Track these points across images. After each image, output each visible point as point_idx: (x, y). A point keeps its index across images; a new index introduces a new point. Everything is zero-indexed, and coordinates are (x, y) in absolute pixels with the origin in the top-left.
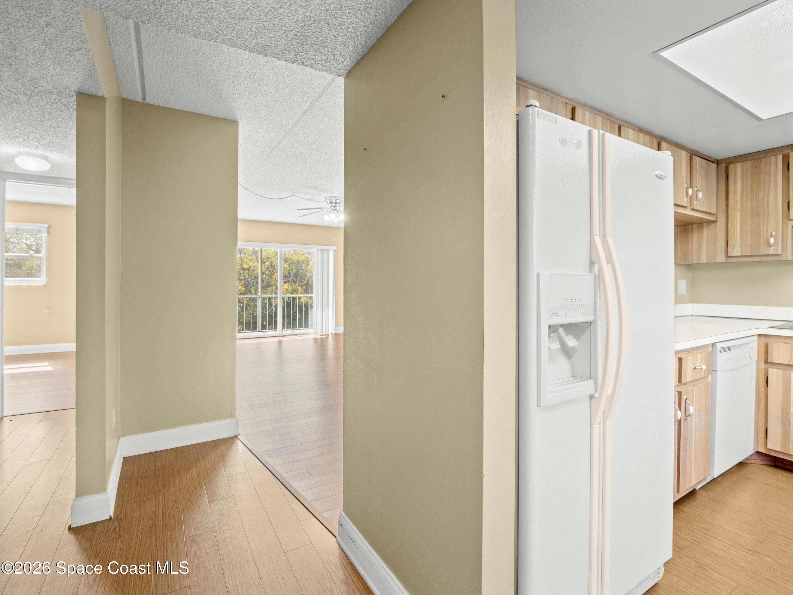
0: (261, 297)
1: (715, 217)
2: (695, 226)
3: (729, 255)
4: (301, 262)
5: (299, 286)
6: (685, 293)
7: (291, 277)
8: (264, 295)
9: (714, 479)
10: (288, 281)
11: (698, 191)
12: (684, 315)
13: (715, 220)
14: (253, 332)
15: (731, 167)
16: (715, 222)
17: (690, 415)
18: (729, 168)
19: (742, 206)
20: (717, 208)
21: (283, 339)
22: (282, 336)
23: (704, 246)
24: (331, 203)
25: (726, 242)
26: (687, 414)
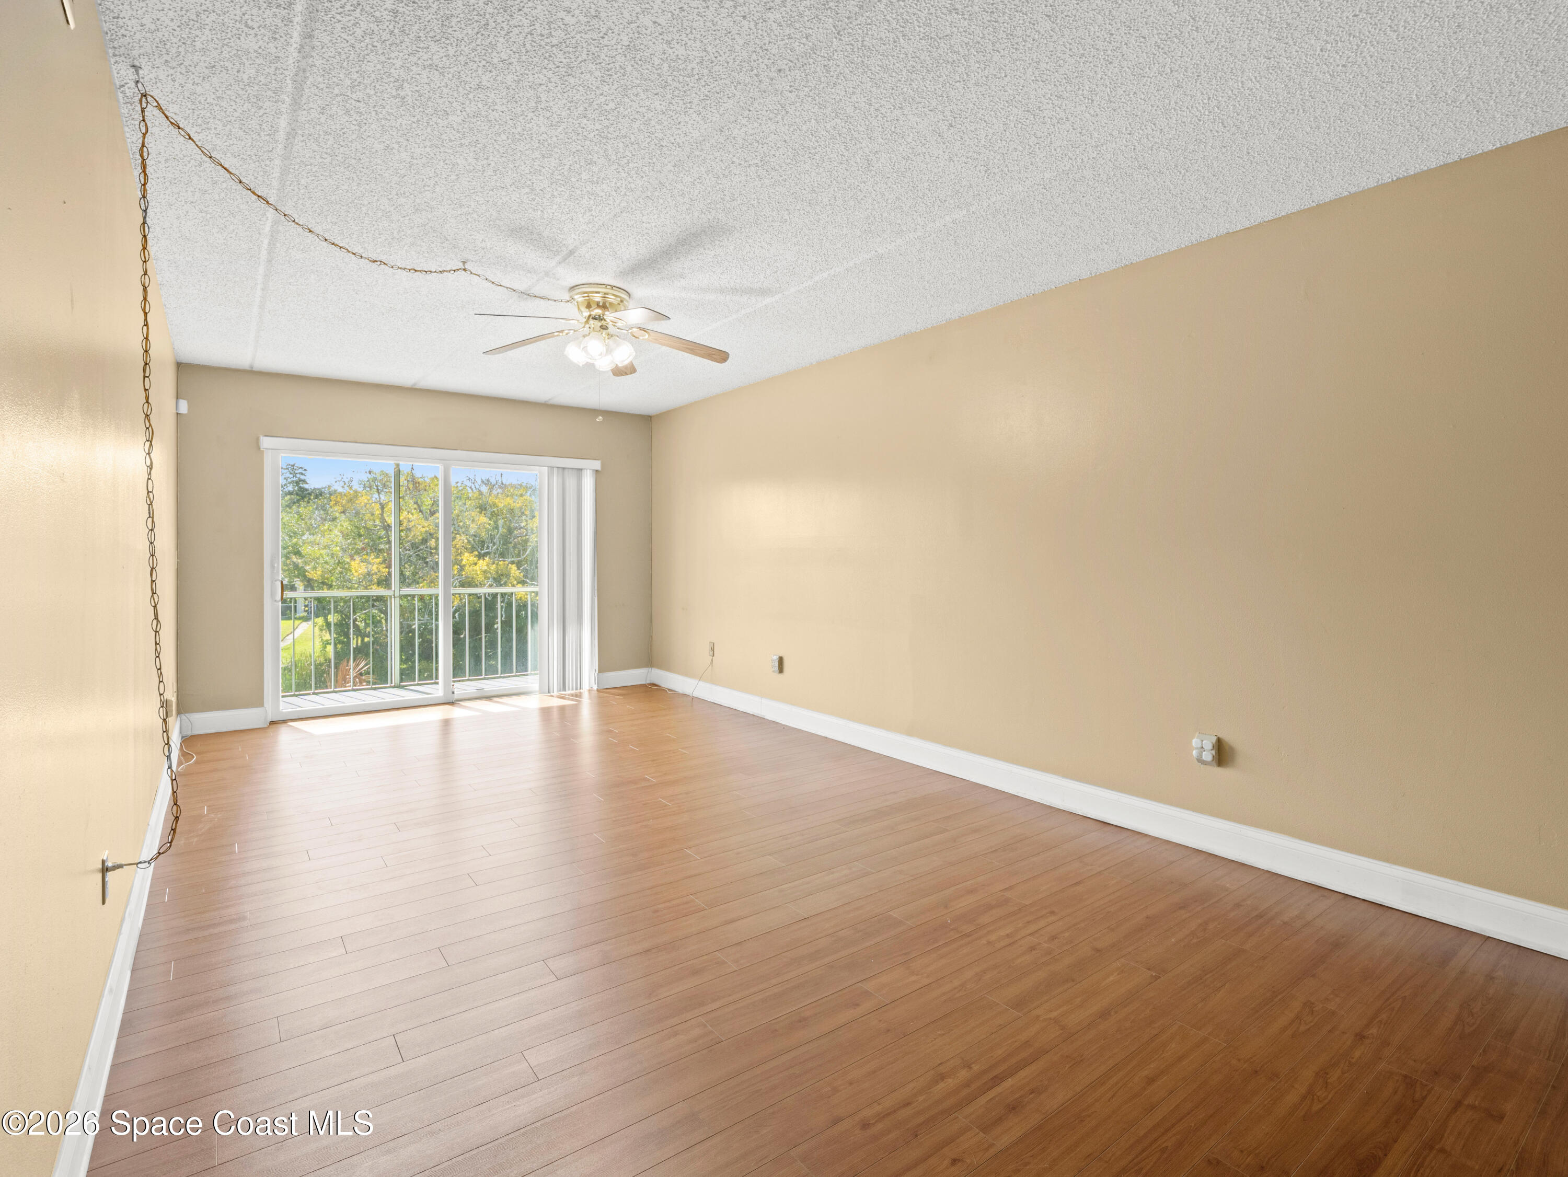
0: (397, 594)
4: (517, 512)
5: (513, 563)
7: (494, 544)
8: (406, 591)
10: (488, 553)
14: (375, 689)
21: (456, 713)
22: (452, 703)
24: (589, 306)
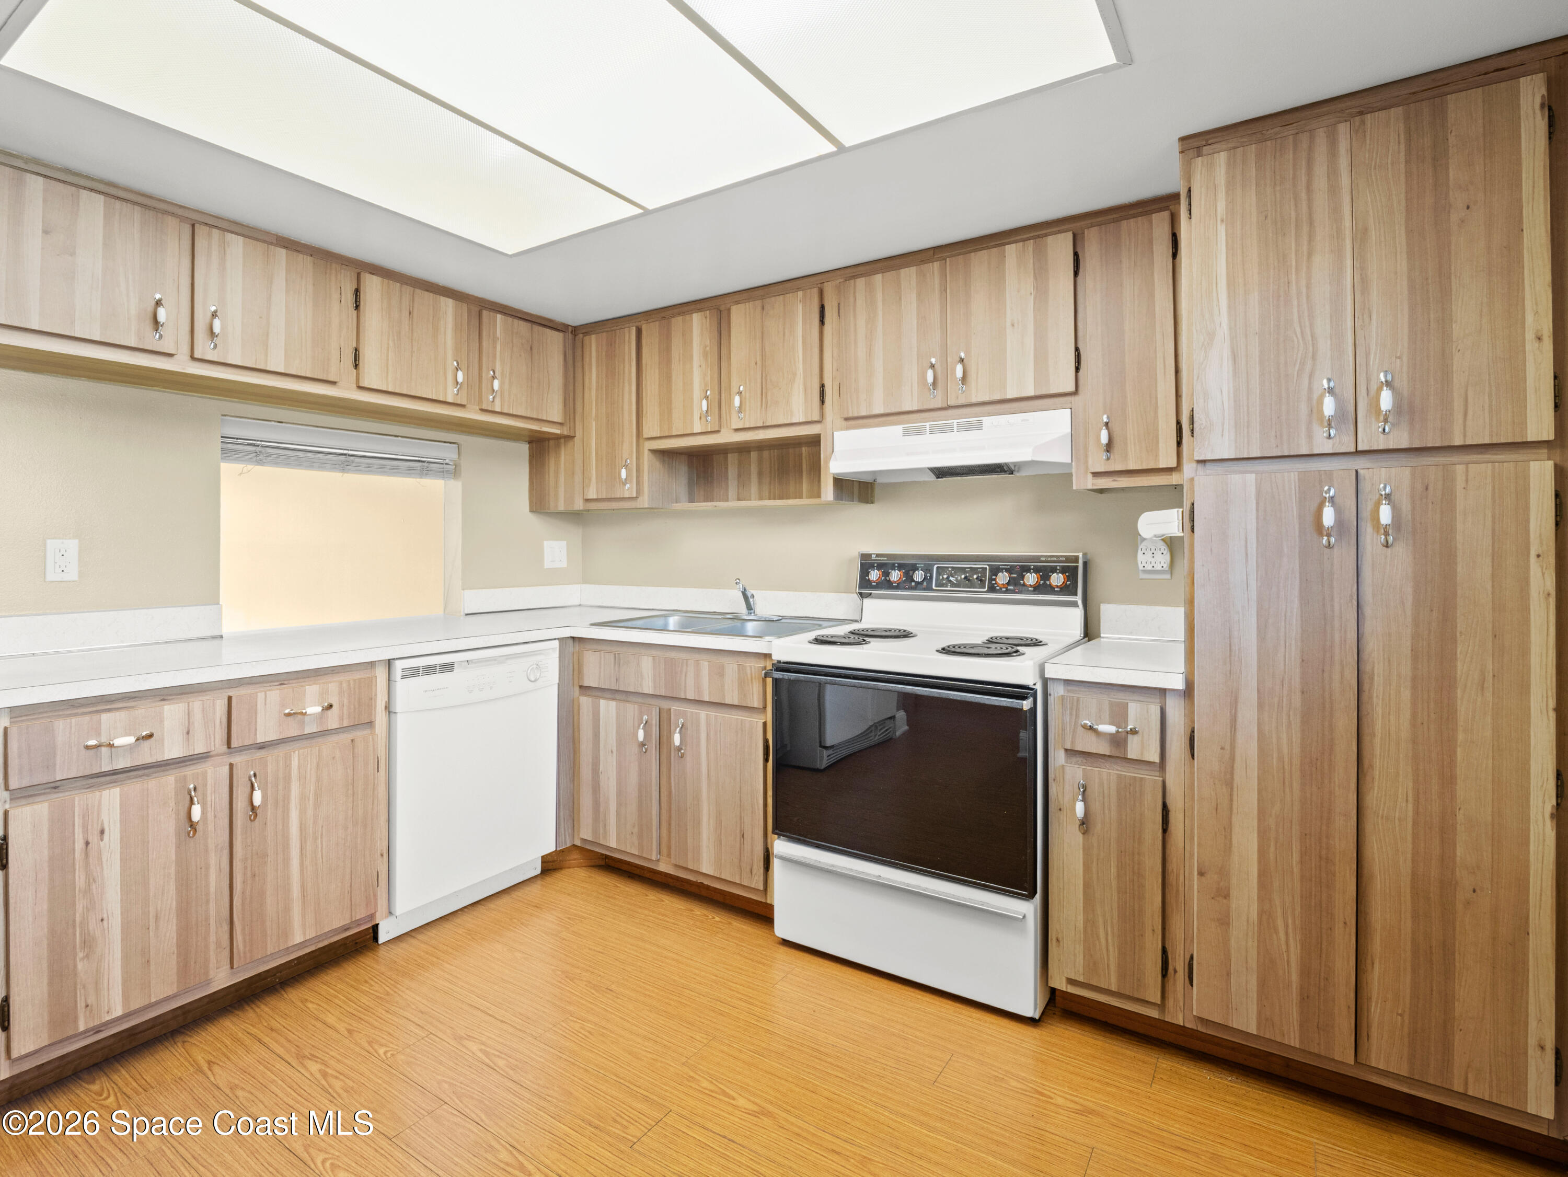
1: (566, 428)
3: (585, 498)
6: (562, 564)
11: (492, 378)
12: (559, 605)
15: (586, 340)
18: (584, 343)
19: (597, 410)
20: (569, 411)
23: (562, 479)
25: (583, 473)
26: (254, 808)
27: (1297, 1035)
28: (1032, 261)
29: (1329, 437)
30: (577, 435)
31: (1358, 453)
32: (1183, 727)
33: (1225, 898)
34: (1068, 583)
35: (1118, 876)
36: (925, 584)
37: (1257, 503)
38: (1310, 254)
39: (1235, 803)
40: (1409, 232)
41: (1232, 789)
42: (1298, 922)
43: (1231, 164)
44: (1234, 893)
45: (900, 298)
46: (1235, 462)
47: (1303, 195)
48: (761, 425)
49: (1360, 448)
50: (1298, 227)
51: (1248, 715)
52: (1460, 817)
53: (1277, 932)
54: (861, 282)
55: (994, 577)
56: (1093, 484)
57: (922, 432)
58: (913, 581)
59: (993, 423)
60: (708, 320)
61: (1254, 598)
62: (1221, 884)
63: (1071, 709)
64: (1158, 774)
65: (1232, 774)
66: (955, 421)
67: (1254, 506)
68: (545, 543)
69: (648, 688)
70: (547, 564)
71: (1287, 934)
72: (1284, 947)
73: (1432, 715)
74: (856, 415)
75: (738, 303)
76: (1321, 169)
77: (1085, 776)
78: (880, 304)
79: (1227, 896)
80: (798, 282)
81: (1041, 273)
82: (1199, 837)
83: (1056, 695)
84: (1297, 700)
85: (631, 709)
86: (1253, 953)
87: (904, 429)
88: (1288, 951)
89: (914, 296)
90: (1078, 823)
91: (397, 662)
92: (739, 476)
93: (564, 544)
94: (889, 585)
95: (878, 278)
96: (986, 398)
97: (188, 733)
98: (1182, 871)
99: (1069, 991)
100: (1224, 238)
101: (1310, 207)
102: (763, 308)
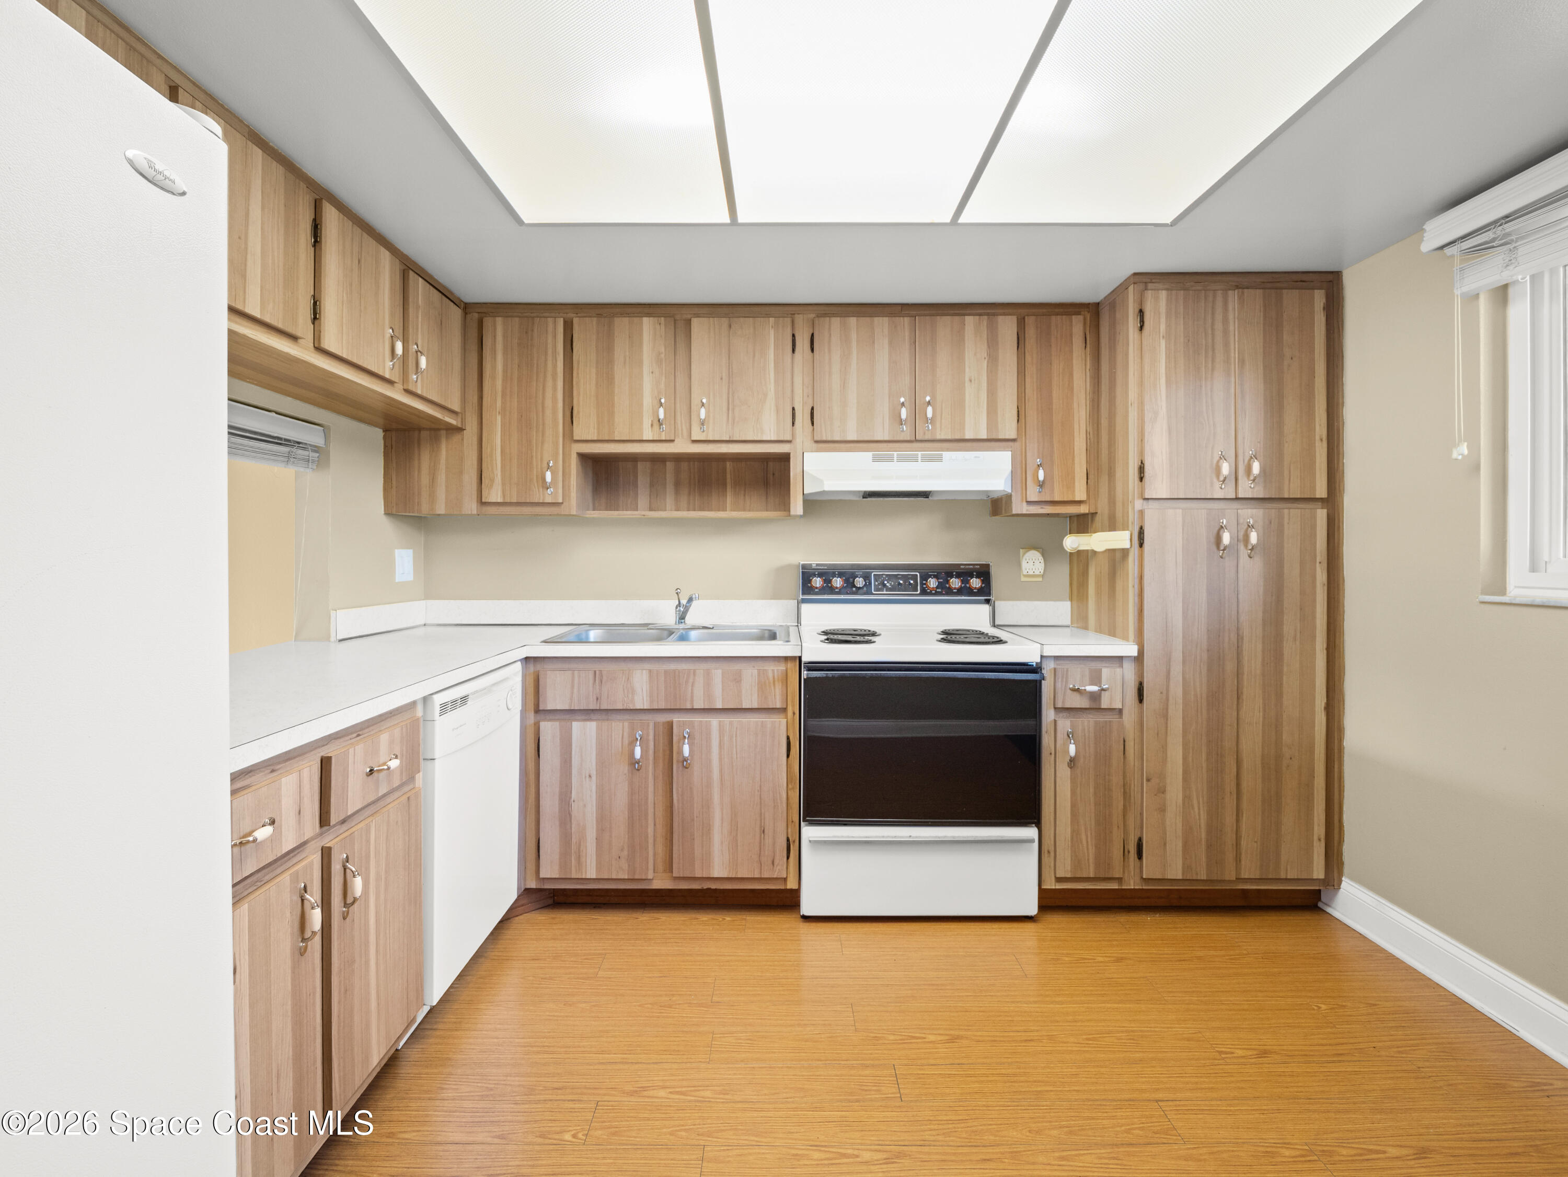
1: (460, 420)
2: (424, 434)
3: (483, 500)
6: (410, 577)
9: (432, 1010)
11: (419, 353)
12: (409, 625)
13: (460, 425)
15: (488, 322)
16: (460, 430)
17: (355, 900)
18: (484, 324)
19: (503, 403)
20: (464, 400)
23: (442, 478)
25: (480, 473)
26: (349, 901)
27: (1205, 872)
28: (986, 332)
29: (1221, 488)
30: (468, 428)
31: (1237, 499)
32: (1133, 682)
33: (1163, 793)
34: (983, 585)
35: (1095, 793)
36: (867, 589)
37: (1183, 529)
38: (1213, 370)
39: (1169, 729)
40: (1265, 367)
41: (1167, 719)
42: (1205, 799)
43: (1169, 300)
44: (1168, 788)
45: (874, 342)
46: (1166, 501)
47: (1210, 332)
48: (728, 439)
49: (1240, 496)
50: (1206, 352)
51: (1177, 670)
52: (1285, 716)
53: (1193, 808)
54: (836, 321)
55: (924, 582)
56: (1027, 510)
57: (890, 459)
58: (854, 586)
59: (953, 458)
60: (663, 327)
61: (1181, 591)
62: (1161, 785)
63: (1063, 677)
64: (1117, 716)
65: (1167, 709)
66: (920, 453)
67: (1181, 531)
68: (396, 551)
69: (641, 702)
70: (399, 578)
71: (1199, 809)
72: (1197, 817)
73: (1272, 658)
74: (829, 439)
75: (697, 316)
76: (1219, 317)
77: (1072, 726)
78: (854, 344)
79: (1164, 792)
80: (767, 308)
81: (993, 343)
82: (1147, 756)
83: (1048, 668)
84: (1205, 656)
85: (619, 729)
86: (1180, 825)
87: (874, 456)
88: (1200, 819)
89: (886, 341)
90: (1068, 759)
91: (435, 696)
92: (652, 485)
93: (410, 552)
94: (831, 590)
95: (853, 321)
96: (949, 437)
97: (299, 813)
98: (1133, 782)
99: (1057, 887)
100: (1164, 350)
101: (1213, 340)
102: (730, 326)
